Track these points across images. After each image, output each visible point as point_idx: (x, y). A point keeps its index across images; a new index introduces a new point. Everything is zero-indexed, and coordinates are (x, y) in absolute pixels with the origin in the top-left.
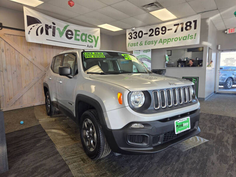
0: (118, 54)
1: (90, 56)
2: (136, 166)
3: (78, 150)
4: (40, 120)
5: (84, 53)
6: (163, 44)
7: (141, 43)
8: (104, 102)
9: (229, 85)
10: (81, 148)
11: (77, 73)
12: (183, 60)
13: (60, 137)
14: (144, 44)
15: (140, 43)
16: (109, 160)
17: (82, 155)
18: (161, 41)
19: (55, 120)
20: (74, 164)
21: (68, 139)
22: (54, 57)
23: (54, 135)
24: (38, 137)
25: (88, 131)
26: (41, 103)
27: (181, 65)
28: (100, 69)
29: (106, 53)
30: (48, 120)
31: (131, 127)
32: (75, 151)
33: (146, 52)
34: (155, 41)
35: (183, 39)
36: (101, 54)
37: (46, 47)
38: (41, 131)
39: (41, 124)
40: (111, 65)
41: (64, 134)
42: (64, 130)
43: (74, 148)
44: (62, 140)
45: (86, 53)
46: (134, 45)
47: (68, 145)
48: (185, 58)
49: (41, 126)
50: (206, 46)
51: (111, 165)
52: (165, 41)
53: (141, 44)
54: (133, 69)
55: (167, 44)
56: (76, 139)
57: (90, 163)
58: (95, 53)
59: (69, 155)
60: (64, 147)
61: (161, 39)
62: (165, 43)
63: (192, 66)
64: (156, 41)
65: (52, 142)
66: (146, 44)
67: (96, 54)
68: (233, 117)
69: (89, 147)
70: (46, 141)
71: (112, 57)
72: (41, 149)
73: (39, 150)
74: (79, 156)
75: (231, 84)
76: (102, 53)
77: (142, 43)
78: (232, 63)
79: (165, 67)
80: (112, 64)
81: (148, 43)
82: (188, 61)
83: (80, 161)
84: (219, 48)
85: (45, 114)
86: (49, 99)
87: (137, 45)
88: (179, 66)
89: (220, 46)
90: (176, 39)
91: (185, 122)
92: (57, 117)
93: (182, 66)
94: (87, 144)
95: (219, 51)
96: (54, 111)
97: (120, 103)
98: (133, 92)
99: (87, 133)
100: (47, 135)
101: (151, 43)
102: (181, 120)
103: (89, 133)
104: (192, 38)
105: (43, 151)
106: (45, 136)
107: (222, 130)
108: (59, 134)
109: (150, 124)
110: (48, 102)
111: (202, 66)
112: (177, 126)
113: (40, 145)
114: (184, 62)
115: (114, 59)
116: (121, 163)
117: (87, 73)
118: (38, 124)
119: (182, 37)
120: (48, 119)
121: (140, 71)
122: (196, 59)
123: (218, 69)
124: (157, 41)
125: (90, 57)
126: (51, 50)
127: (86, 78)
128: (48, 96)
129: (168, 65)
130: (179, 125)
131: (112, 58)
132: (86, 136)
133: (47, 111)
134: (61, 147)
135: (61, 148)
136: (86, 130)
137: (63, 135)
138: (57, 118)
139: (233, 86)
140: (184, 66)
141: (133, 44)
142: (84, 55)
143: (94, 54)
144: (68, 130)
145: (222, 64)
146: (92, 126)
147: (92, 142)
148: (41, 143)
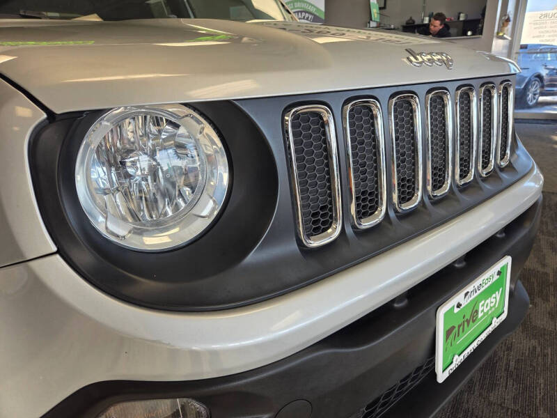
9: (530, 96)
75: (535, 95)
139: (542, 99)
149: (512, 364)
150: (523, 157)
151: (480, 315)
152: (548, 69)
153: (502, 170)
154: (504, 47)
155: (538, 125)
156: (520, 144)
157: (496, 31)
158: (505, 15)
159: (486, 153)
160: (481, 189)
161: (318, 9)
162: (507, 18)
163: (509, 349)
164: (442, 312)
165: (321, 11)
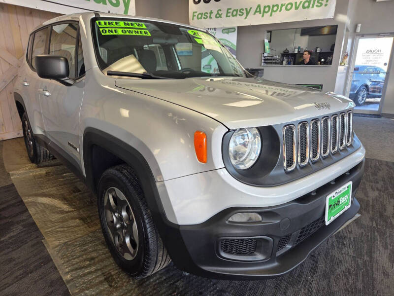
0: (180, 29)
1: (113, 29)
2: (229, 290)
3: (95, 250)
4: (13, 175)
5: (97, 22)
6: (263, 16)
7: (218, 13)
8: (156, 152)
9: (360, 98)
10: (103, 243)
11: (83, 72)
12: (292, 53)
13: (55, 217)
14: (224, 15)
15: (216, 13)
16: (168, 276)
17: (106, 263)
18: (258, 10)
19: (48, 174)
20: (87, 292)
21: (73, 220)
22: (33, 33)
23: (43, 211)
24: (6, 218)
25: (116, 214)
26: (18, 134)
27: (288, 60)
28: (138, 65)
29: (152, 26)
30: (31, 174)
31: (230, 219)
32: (90, 252)
33: (228, 33)
34: (246, 9)
35: (304, 7)
36: (141, 27)
37: (17, 13)
38: (12, 202)
39: (15, 184)
40: (161, 57)
41: (65, 207)
42: (64, 199)
43: (86, 244)
44: (61, 225)
45: (102, 22)
46: (205, 16)
47: (73, 237)
48: (295, 48)
49: (15, 189)
50: (343, 24)
51: (175, 292)
52: (267, 9)
53: (219, 16)
54: (202, 66)
55: (271, 15)
56: (92, 221)
57: (124, 288)
58: (125, 23)
59: (76, 266)
60: (65, 243)
61: (259, 6)
62: (267, 14)
63: (308, 64)
64: (248, 10)
65: (37, 229)
66: (229, 15)
67: (128, 26)
68: (387, 162)
69: (120, 248)
70: (24, 226)
71: (167, 35)
72: (10, 249)
73: (5, 254)
74: (98, 266)
75: (363, 97)
76: (143, 24)
77: (220, 12)
78: (376, 59)
79: (262, 64)
80: (163, 54)
81: (232, 13)
82: (301, 54)
83: (101, 282)
84: (358, 30)
85: (25, 160)
86: (29, 128)
87: (210, 18)
88: (284, 63)
89: (360, 25)
90: (289, 7)
91: (344, 195)
92: (52, 166)
93: (289, 63)
94: (117, 242)
95: (357, 35)
96: (42, 154)
97: (201, 159)
98: (235, 130)
99: (115, 218)
100: (26, 210)
101: (239, 13)
102: (337, 191)
103: (120, 219)
104: (322, 4)
105: (14, 255)
106: (22, 213)
107: (377, 190)
108: (54, 209)
109: (277, 212)
110: (28, 134)
111: (331, 64)
112: (330, 206)
113: (10, 238)
114: (294, 55)
115: (170, 41)
116: (196, 282)
117: (108, 74)
118: (9, 183)
119: (301, 3)
120: (31, 172)
121: (225, 73)
122: (316, 50)
123: (352, 70)
124: (251, 8)
125: (114, 34)
126: (28, 18)
127: (107, 87)
128: (26, 123)
129: (269, 61)
130: (333, 204)
131: (167, 38)
132: (113, 222)
133: (29, 152)
134: (57, 243)
135: (57, 246)
136: (114, 212)
137: (62, 212)
138: (51, 168)
139: (368, 100)
140: (292, 63)
141: (202, 14)
142: (99, 28)
143: (124, 26)
144: (75, 197)
145: (359, 61)
146: (125, 207)
147: (128, 240)
148: (12, 234)
149: (352, 239)
150: (357, 141)
151: (340, 203)
152: (372, 81)
153: (348, 147)
154: (345, 69)
155: (365, 118)
156: (355, 135)
157: (340, 62)
158: (345, 52)
159: (342, 140)
160: (340, 154)
161: (232, 44)
162: (346, 54)
163: (350, 233)
164: (328, 197)
165: (234, 45)
